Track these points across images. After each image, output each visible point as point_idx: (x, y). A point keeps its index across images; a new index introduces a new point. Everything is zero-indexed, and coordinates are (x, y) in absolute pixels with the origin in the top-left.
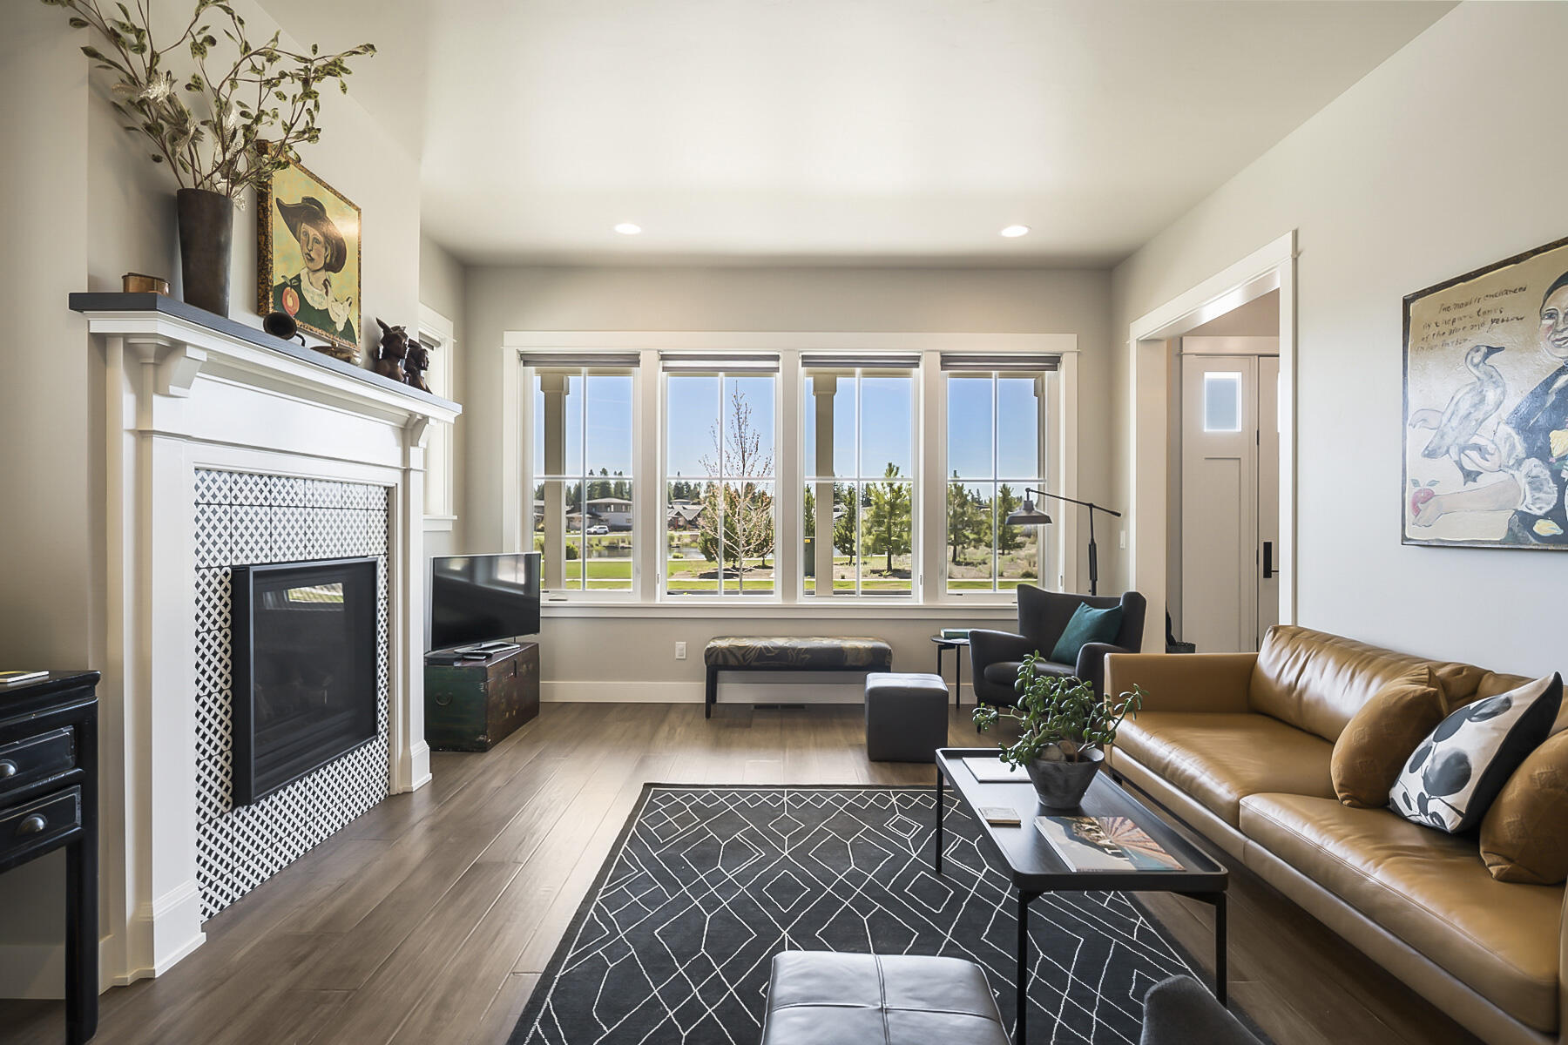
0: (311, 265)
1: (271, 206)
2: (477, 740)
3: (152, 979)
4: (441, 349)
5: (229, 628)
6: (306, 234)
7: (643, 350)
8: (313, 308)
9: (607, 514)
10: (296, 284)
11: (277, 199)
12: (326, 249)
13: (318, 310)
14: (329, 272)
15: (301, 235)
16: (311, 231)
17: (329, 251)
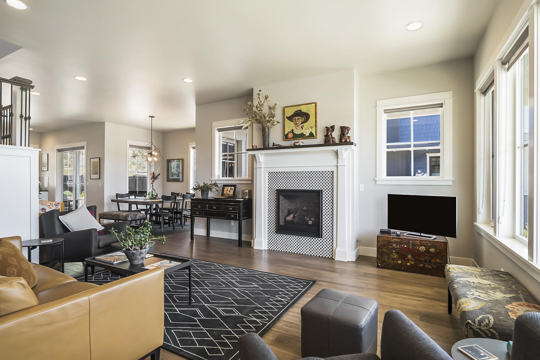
0: (297, 125)
4: (445, 105)
5: (276, 200)
7: (494, 64)
10: (292, 131)
11: (287, 117)
12: (302, 119)
13: (299, 134)
14: (303, 124)
15: (294, 120)
16: (297, 118)
17: (303, 119)
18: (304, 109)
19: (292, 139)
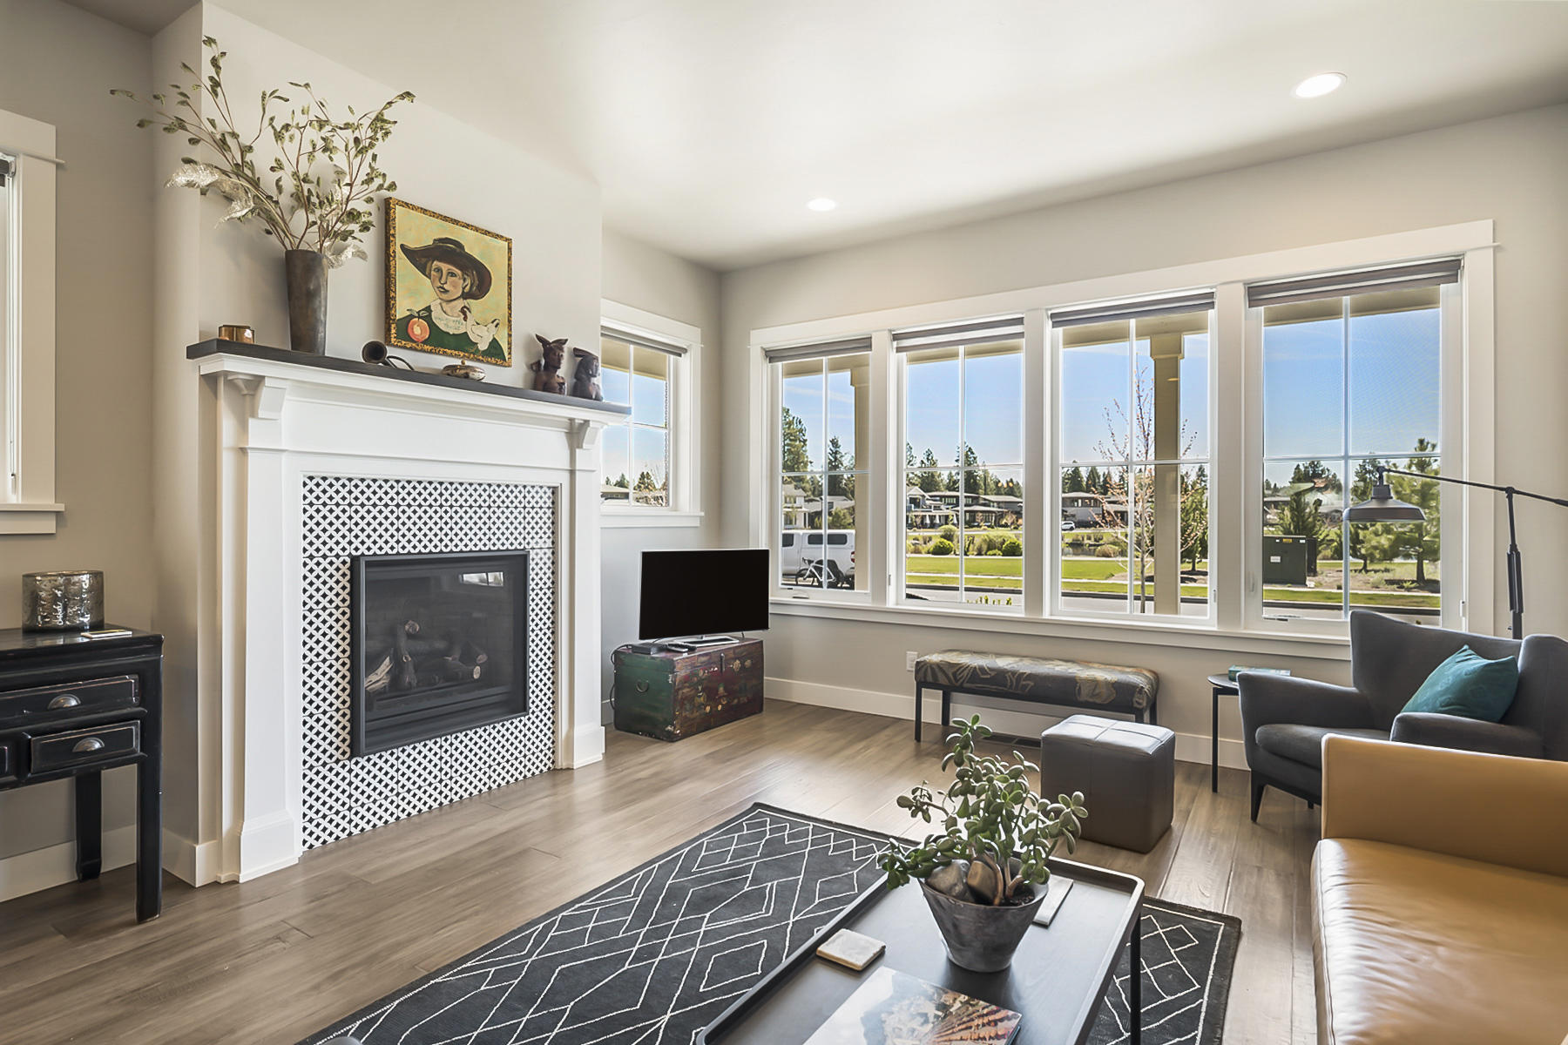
0: (444, 296)
1: (394, 252)
2: (667, 729)
3: (238, 882)
4: (688, 354)
5: (348, 607)
6: (439, 270)
7: (875, 331)
8: (448, 333)
9: (1073, 509)
10: (426, 315)
11: (402, 246)
12: (464, 280)
13: (454, 334)
14: (468, 300)
15: (432, 272)
16: (445, 267)
17: (468, 281)
18: (473, 245)
19: (426, 347)
